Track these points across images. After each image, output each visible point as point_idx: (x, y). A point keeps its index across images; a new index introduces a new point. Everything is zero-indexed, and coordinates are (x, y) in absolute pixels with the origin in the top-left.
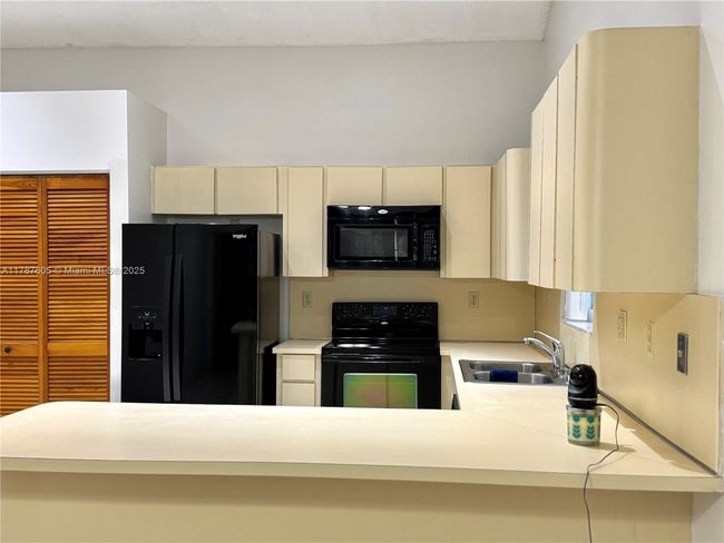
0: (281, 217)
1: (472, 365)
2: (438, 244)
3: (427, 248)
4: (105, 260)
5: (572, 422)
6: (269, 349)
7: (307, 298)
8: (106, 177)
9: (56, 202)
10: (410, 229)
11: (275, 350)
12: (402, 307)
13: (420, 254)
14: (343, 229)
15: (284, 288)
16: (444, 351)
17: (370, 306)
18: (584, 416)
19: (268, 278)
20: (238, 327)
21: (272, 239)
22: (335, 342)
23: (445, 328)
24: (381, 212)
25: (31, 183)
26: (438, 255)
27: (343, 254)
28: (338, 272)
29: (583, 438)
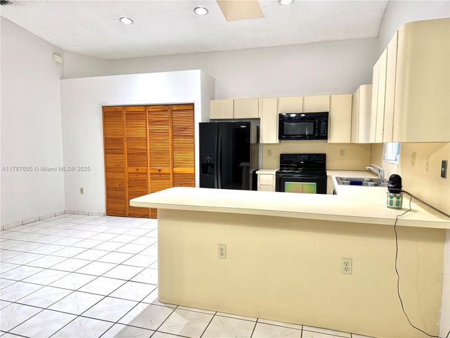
0: (260, 119)
1: (342, 179)
2: (327, 128)
3: (322, 130)
4: (193, 137)
5: (389, 199)
6: (254, 172)
7: (270, 152)
8: (193, 104)
9: (175, 115)
10: (315, 122)
11: (257, 172)
12: (310, 155)
13: (319, 133)
14: (285, 123)
15: (261, 148)
16: (328, 173)
17: (296, 156)
18: (395, 196)
19: (254, 144)
20: (242, 164)
21: (256, 128)
22: (281, 170)
23: (329, 164)
24: (302, 115)
25: (166, 108)
26: (327, 133)
27: (285, 133)
28: (282, 141)
29: (394, 206)
